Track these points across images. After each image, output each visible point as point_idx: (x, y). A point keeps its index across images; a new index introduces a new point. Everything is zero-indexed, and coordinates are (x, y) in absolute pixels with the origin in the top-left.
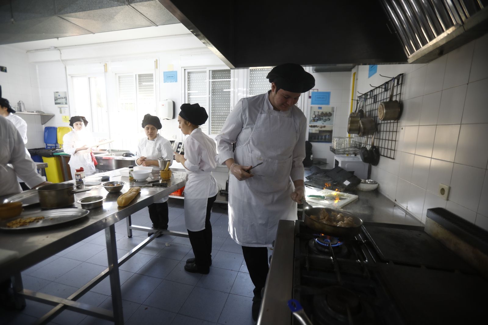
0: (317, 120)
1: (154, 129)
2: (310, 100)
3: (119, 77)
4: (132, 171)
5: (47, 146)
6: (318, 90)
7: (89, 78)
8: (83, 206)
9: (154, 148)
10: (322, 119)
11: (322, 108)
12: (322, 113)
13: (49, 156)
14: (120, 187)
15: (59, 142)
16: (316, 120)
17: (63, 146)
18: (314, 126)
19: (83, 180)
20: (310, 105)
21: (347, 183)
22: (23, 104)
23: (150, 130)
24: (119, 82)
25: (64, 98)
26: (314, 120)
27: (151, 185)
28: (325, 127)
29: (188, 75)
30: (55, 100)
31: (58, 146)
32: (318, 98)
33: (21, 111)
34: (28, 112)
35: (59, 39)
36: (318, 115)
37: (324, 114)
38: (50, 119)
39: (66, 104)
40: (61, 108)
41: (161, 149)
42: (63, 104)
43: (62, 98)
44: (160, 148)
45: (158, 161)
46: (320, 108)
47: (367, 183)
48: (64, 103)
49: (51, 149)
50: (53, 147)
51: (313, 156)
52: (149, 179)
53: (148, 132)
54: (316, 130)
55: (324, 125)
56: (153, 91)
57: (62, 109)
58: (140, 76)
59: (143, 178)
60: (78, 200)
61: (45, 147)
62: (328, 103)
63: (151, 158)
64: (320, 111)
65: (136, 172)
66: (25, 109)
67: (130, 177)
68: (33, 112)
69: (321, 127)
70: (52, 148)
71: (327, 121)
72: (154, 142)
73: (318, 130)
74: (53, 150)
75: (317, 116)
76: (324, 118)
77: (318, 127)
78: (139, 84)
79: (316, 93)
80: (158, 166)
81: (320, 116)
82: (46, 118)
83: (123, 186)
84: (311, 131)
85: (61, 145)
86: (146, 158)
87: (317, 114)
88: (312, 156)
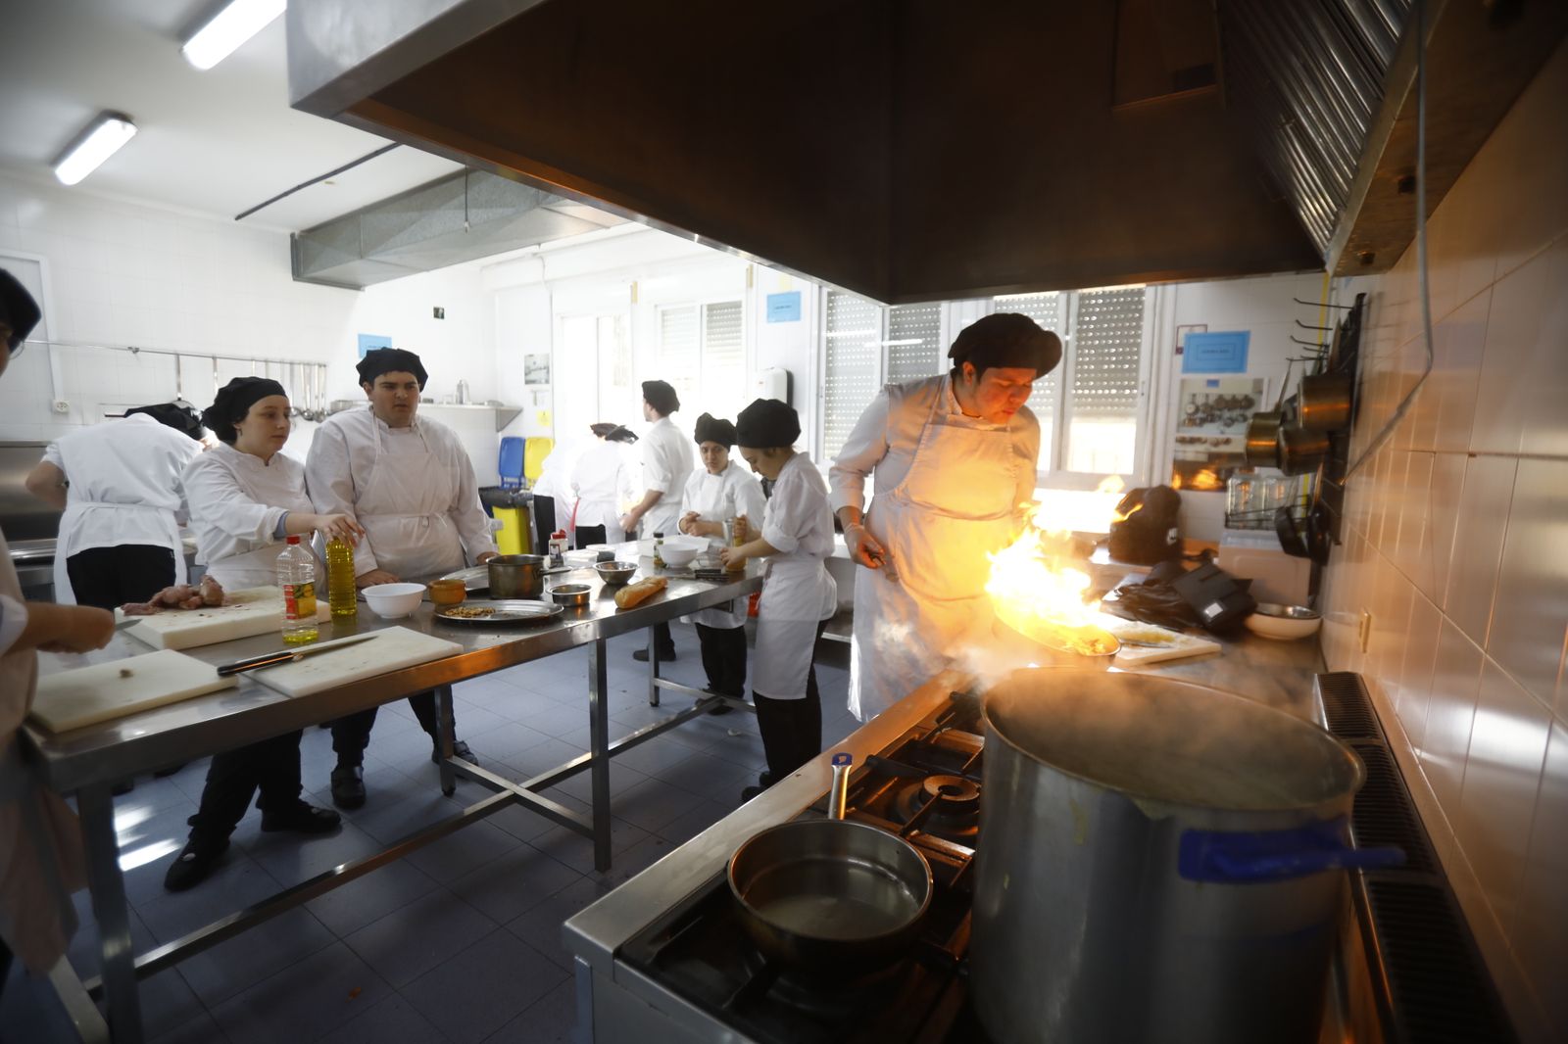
0: (1203, 421)
1: (720, 450)
2: (1179, 358)
3: (664, 314)
4: (661, 543)
5: (503, 484)
6: (1206, 326)
7: (598, 319)
8: (556, 599)
9: (719, 493)
10: (1220, 417)
11: (1221, 384)
12: (1221, 398)
13: (505, 505)
14: (629, 574)
15: (528, 473)
16: (1198, 421)
17: (536, 485)
18: (1193, 441)
19: (562, 555)
20: (1179, 375)
21: (1213, 610)
22: (467, 387)
23: (709, 453)
24: (663, 326)
25: (545, 368)
26: (1192, 421)
27: (694, 576)
28: (1227, 441)
29: (830, 301)
30: (526, 374)
31: (525, 484)
32: (1208, 352)
33: (461, 402)
34: (474, 404)
35: (542, 245)
36: (1206, 405)
37: (1227, 402)
38: (514, 418)
39: (547, 382)
40: (535, 393)
41: (735, 497)
42: (540, 382)
43: (541, 369)
44: (733, 494)
45: (721, 525)
46: (1213, 383)
47: (1291, 617)
48: (543, 381)
49: (510, 489)
50: (516, 484)
51: (1178, 532)
52: (694, 565)
53: (706, 458)
54: (1197, 452)
55: (1225, 437)
56: (740, 344)
57: (539, 395)
58: (711, 308)
59: (681, 560)
60: (548, 588)
61: (500, 484)
62: (1239, 366)
63: (711, 519)
64: (1214, 392)
65: (668, 546)
66: (469, 399)
67: (656, 556)
68: (482, 404)
69: (1217, 444)
70: (514, 487)
71: (1236, 423)
72: (719, 478)
73: (1203, 453)
74: (513, 493)
75: (1201, 408)
76: (1227, 414)
77: (1205, 442)
78: (708, 328)
79: (1199, 336)
80: (720, 535)
81: (1212, 408)
82: (505, 415)
83: (634, 571)
84: (1180, 456)
85: (530, 480)
86: (698, 515)
87: (1200, 401)
88: (1172, 533)
